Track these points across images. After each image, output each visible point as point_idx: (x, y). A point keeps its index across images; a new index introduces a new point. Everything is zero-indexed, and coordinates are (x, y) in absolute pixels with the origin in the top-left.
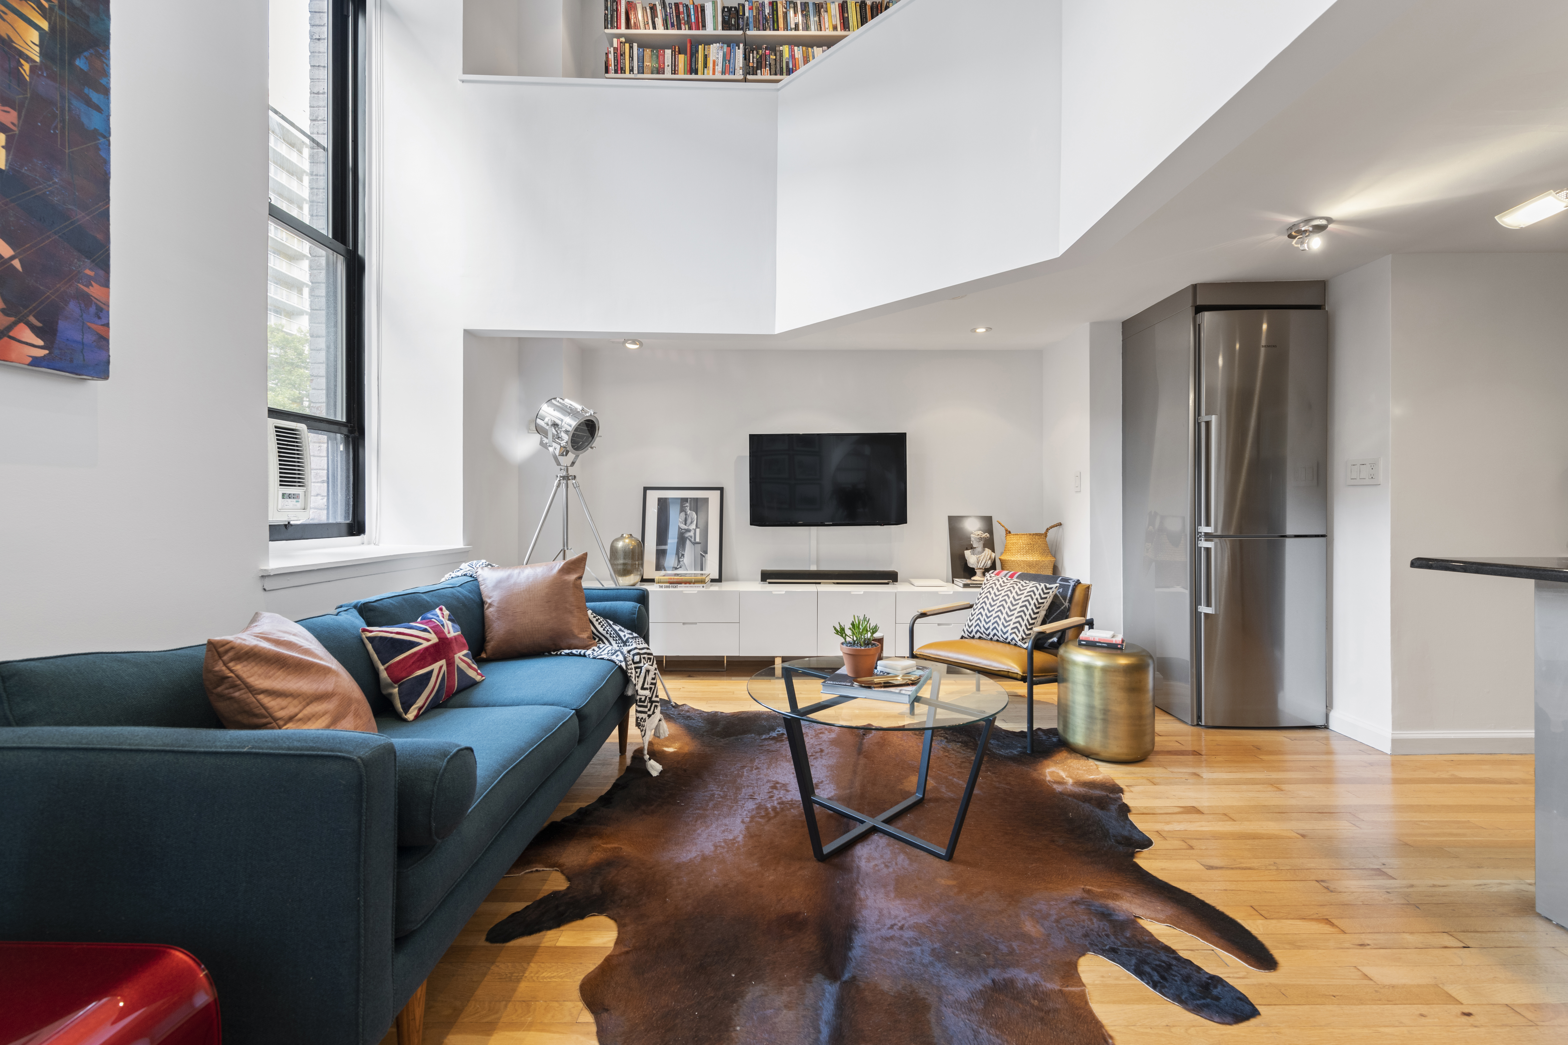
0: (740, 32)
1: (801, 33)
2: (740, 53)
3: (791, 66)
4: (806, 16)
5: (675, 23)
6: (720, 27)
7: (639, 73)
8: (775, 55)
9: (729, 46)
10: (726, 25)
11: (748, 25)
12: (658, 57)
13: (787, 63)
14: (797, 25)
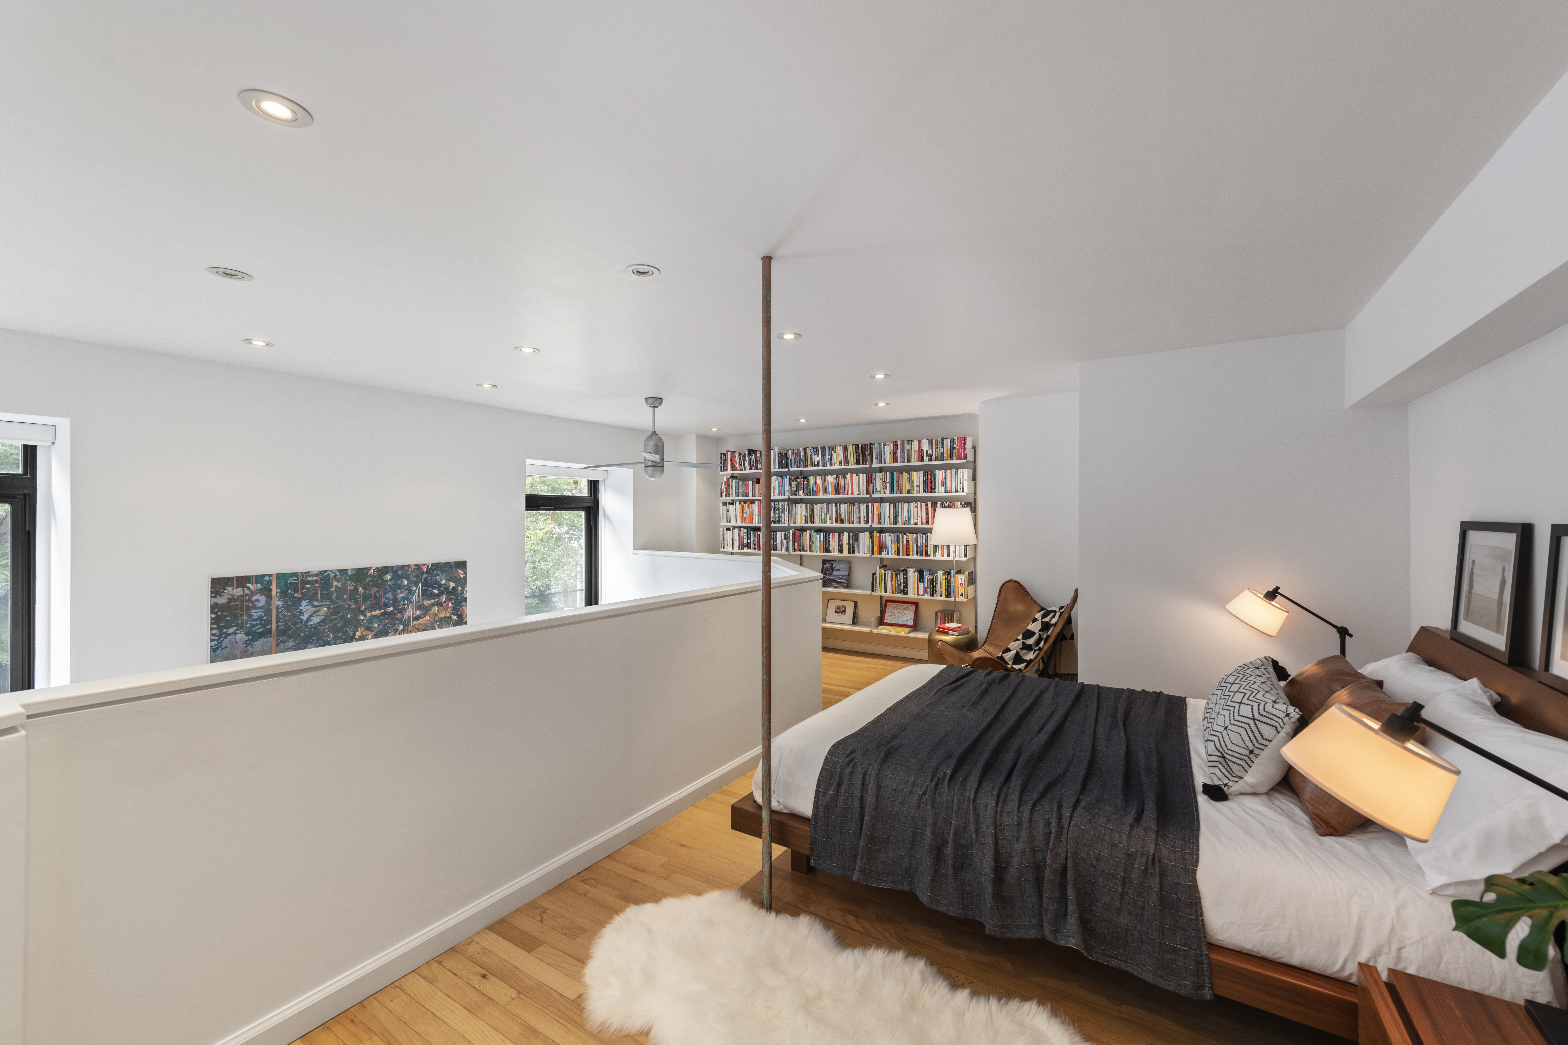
0: (787, 470)
1: (821, 468)
2: (787, 481)
3: (815, 489)
4: (824, 456)
5: (755, 464)
6: (777, 466)
7: (736, 496)
8: (807, 481)
9: (781, 477)
10: (781, 465)
11: (791, 464)
12: (746, 486)
13: (813, 487)
14: (818, 462)
